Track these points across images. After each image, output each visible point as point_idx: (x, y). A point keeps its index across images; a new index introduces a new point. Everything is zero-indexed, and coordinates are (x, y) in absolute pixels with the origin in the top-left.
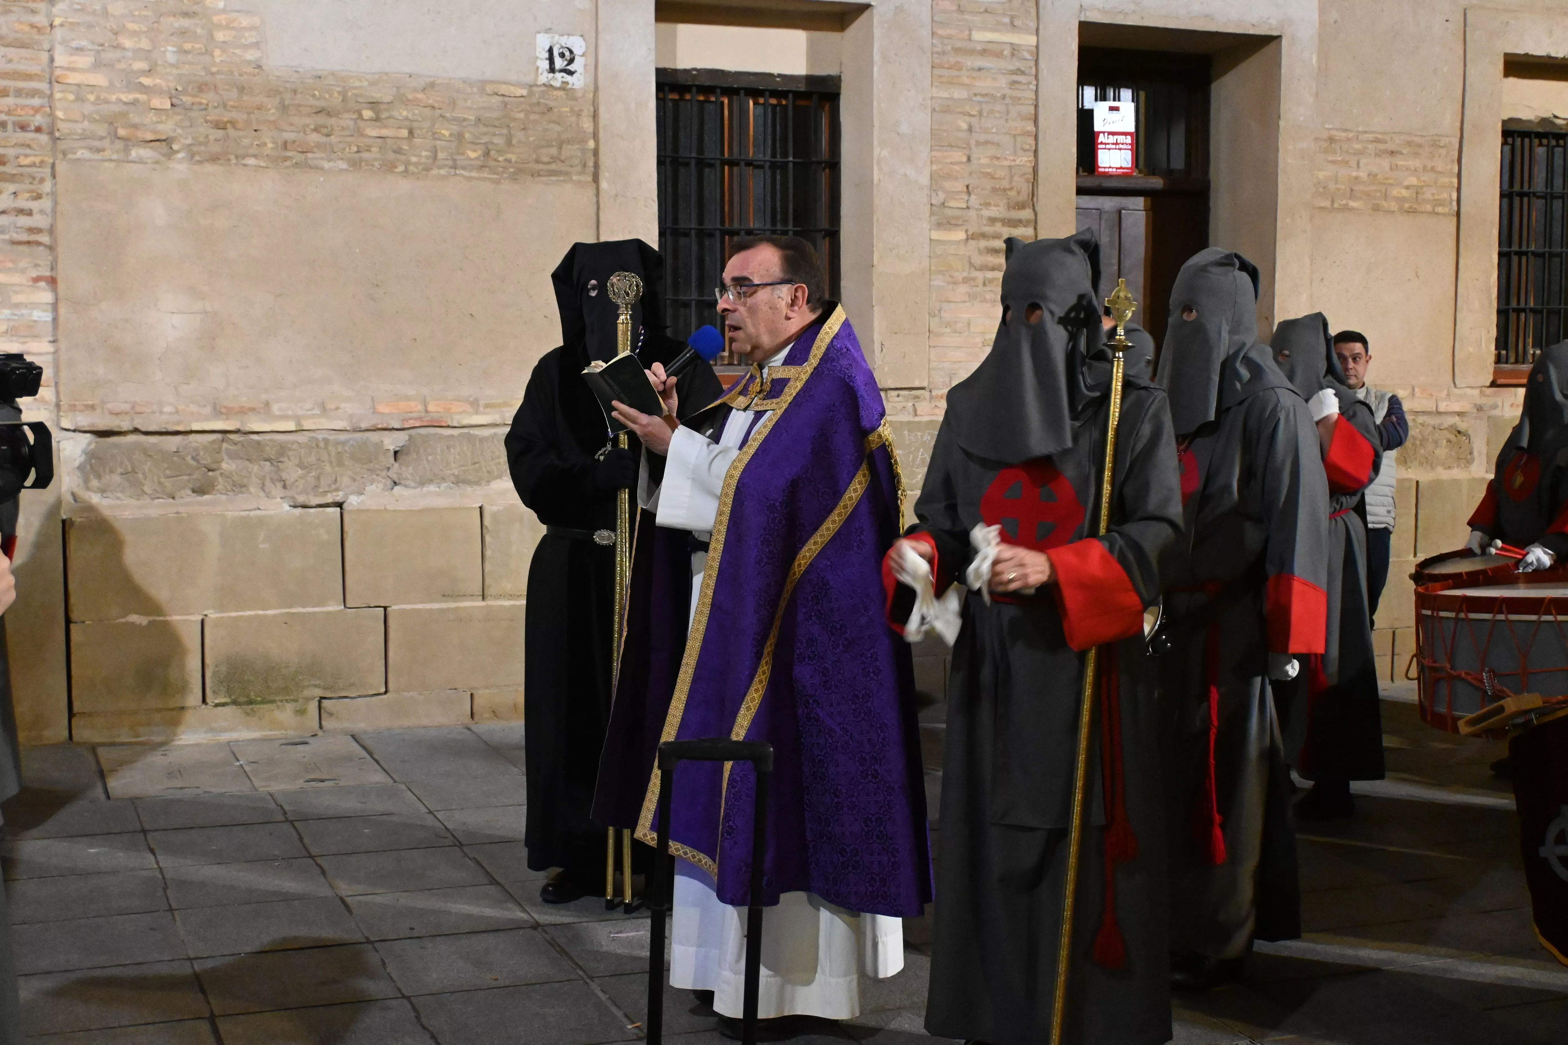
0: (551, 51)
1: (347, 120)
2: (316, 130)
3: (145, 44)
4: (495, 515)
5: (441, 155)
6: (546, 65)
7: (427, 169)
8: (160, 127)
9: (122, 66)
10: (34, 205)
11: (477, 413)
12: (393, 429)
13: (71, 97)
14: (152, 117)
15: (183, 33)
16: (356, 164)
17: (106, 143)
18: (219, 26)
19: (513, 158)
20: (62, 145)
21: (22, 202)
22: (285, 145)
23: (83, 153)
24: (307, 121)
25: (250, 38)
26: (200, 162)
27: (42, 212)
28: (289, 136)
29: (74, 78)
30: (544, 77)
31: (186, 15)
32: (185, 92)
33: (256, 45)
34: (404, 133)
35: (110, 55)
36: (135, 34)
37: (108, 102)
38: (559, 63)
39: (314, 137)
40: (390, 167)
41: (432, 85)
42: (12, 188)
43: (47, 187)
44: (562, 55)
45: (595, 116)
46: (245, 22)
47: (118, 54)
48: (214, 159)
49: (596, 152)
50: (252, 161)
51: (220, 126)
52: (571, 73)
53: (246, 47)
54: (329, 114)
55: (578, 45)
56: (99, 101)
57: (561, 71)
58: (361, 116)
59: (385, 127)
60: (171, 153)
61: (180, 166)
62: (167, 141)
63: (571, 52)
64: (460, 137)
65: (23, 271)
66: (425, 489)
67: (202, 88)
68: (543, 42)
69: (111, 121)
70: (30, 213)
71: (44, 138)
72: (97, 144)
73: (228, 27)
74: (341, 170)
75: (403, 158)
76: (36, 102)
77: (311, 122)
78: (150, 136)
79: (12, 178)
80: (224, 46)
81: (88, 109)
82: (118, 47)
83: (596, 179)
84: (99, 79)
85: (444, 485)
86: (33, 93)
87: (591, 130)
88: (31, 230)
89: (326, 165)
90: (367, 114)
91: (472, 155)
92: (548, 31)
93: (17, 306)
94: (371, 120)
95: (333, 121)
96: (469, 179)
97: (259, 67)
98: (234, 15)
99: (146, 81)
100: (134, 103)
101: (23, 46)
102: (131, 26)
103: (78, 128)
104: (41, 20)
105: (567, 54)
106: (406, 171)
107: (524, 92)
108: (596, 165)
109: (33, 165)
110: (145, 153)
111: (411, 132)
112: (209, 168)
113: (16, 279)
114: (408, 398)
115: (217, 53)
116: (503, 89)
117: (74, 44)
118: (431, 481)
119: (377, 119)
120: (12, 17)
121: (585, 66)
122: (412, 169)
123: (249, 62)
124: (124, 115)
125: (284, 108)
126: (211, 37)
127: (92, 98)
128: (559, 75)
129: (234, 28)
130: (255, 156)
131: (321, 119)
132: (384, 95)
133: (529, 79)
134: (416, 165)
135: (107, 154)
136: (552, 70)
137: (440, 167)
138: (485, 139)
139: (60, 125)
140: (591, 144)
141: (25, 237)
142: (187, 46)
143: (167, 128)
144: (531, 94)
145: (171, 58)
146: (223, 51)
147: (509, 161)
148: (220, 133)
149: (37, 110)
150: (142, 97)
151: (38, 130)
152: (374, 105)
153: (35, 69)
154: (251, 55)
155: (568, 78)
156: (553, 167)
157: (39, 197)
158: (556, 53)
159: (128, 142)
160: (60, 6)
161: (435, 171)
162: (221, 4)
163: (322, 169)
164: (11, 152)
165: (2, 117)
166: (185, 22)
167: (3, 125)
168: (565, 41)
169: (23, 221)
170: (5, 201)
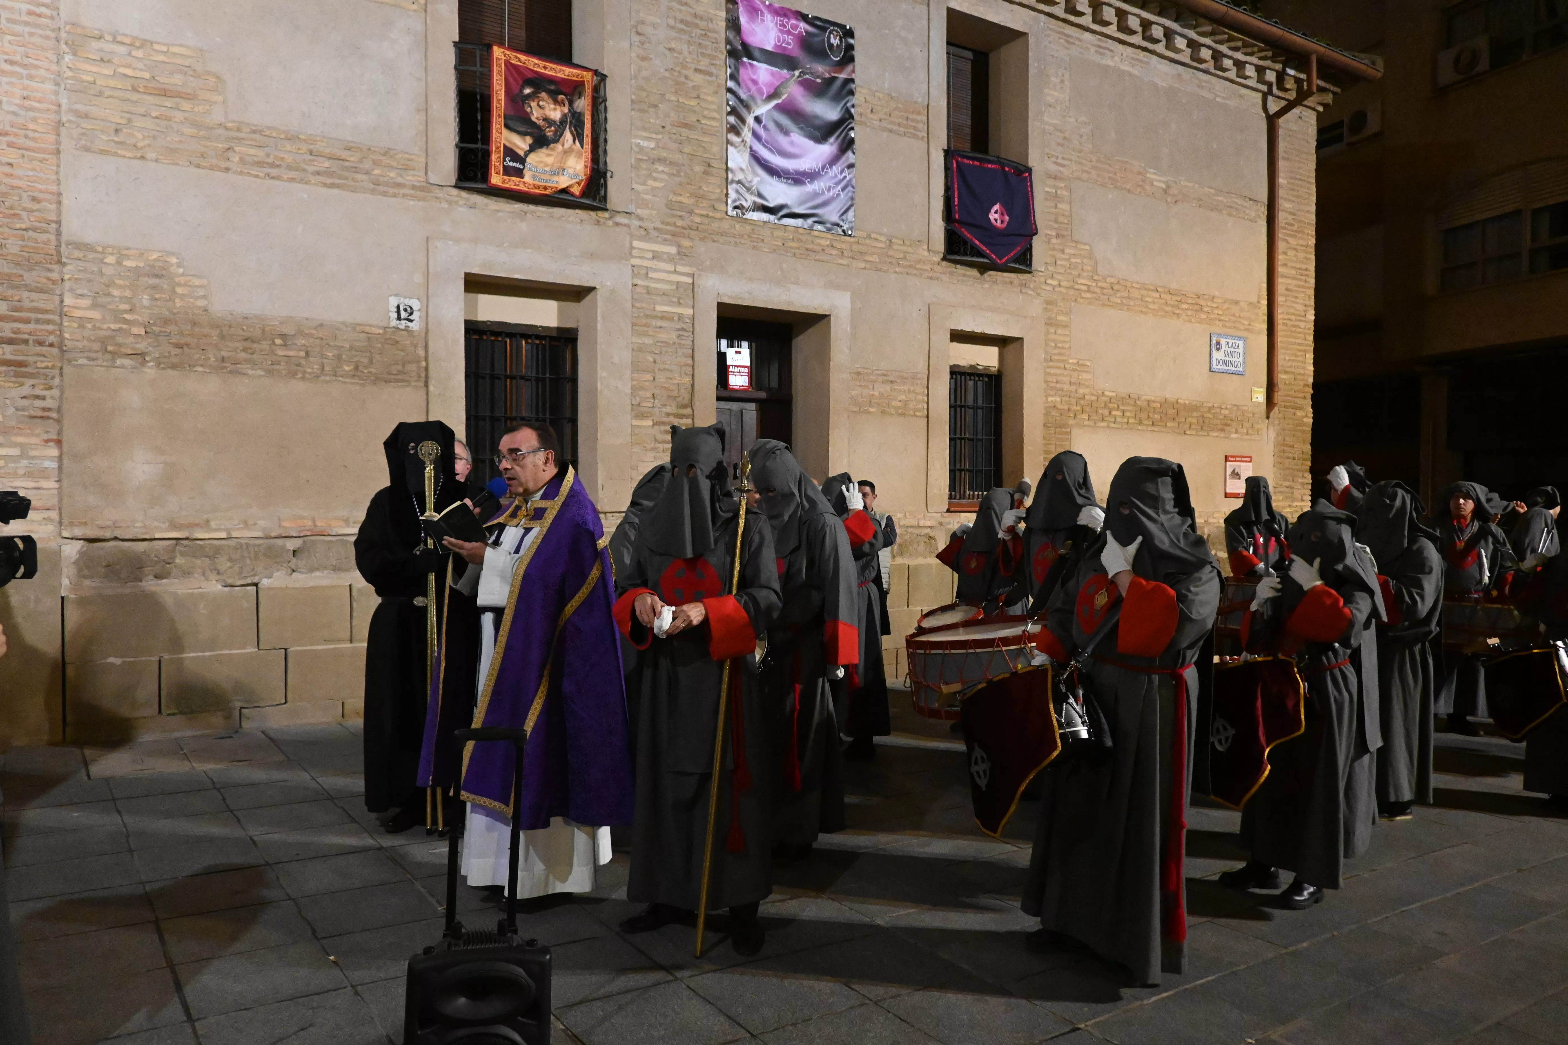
0: (398, 307)
1: (265, 345)
2: (245, 350)
3: (128, 293)
4: (359, 590)
5: (326, 368)
6: (395, 315)
7: (318, 377)
8: (137, 346)
9: (111, 307)
10: (47, 393)
11: (348, 526)
12: (293, 537)
13: (75, 325)
14: (131, 339)
15: (154, 287)
16: (270, 373)
17: (99, 355)
18: (179, 285)
19: (374, 371)
20: (67, 355)
21: (38, 391)
22: (223, 359)
23: (81, 361)
24: (238, 345)
25: (201, 292)
26: (163, 369)
27: (52, 397)
28: (224, 354)
29: (77, 313)
30: (394, 323)
31: (157, 276)
32: (155, 324)
33: (204, 297)
34: (303, 354)
35: (102, 300)
36: (121, 286)
37: (101, 329)
38: (403, 314)
39: (243, 355)
40: (292, 375)
41: (321, 325)
42: (32, 382)
43: (57, 381)
44: (405, 310)
45: (426, 347)
46: (197, 282)
47: (109, 299)
48: (174, 367)
49: (427, 369)
50: (200, 369)
51: (178, 346)
52: (411, 321)
53: (197, 298)
54: (253, 342)
55: (415, 304)
56: (95, 328)
57: (405, 319)
58: (274, 343)
59: (290, 350)
60: (144, 363)
61: (150, 371)
62: (143, 354)
63: (411, 308)
64: (339, 357)
65: (38, 435)
66: (313, 574)
67: (166, 322)
68: (393, 302)
69: (103, 341)
70: (44, 398)
71: (55, 351)
72: (94, 355)
73: (185, 285)
74: (260, 376)
75: (301, 369)
76: (50, 327)
77: (240, 345)
78: (130, 352)
79: (31, 376)
80: (182, 297)
81: (86, 333)
82: (109, 294)
83: (426, 385)
84: (95, 314)
85: (326, 572)
86: (48, 322)
87: (424, 355)
88: (44, 409)
89: (250, 372)
90: (278, 341)
91: (347, 368)
92: (396, 295)
93: (33, 458)
94: (281, 345)
95: (255, 346)
96: (345, 383)
97: (206, 310)
98: (190, 278)
99: (128, 316)
100: (120, 329)
101: (41, 291)
102: (119, 282)
103: (80, 345)
104: (55, 276)
105: (409, 309)
106: (304, 377)
107: (381, 331)
108: (427, 377)
109: (47, 367)
110: (127, 362)
111: (307, 353)
112: (170, 372)
113: (34, 440)
114: (303, 518)
115: (177, 301)
116: (367, 329)
117: (78, 292)
118: (317, 569)
119: (285, 345)
120: (34, 273)
121: (420, 317)
122: (307, 376)
123: (200, 307)
124: (113, 337)
125: (222, 337)
126: (174, 291)
127: (89, 326)
128: (403, 322)
129: (190, 286)
130: (202, 366)
131: (247, 344)
132: (289, 330)
133: (385, 324)
134: (310, 373)
135: (99, 362)
136: (399, 318)
137: (326, 375)
138: (356, 359)
139: (66, 342)
140: (424, 364)
141: (39, 414)
142: (157, 296)
143: (142, 346)
144: (385, 332)
145: (146, 303)
146: (182, 299)
147: (370, 372)
148: (179, 351)
149: (51, 333)
150: (125, 326)
151: (51, 345)
152: (283, 336)
153: (50, 307)
154: (201, 303)
155: (409, 324)
156: (400, 377)
157: (50, 388)
158: (401, 308)
159: (114, 355)
160: (69, 267)
161: (322, 378)
162: (181, 270)
163: (247, 375)
164: (31, 359)
165: (26, 336)
166: (156, 281)
167: (26, 342)
168: (407, 301)
169: (38, 403)
170: (26, 390)
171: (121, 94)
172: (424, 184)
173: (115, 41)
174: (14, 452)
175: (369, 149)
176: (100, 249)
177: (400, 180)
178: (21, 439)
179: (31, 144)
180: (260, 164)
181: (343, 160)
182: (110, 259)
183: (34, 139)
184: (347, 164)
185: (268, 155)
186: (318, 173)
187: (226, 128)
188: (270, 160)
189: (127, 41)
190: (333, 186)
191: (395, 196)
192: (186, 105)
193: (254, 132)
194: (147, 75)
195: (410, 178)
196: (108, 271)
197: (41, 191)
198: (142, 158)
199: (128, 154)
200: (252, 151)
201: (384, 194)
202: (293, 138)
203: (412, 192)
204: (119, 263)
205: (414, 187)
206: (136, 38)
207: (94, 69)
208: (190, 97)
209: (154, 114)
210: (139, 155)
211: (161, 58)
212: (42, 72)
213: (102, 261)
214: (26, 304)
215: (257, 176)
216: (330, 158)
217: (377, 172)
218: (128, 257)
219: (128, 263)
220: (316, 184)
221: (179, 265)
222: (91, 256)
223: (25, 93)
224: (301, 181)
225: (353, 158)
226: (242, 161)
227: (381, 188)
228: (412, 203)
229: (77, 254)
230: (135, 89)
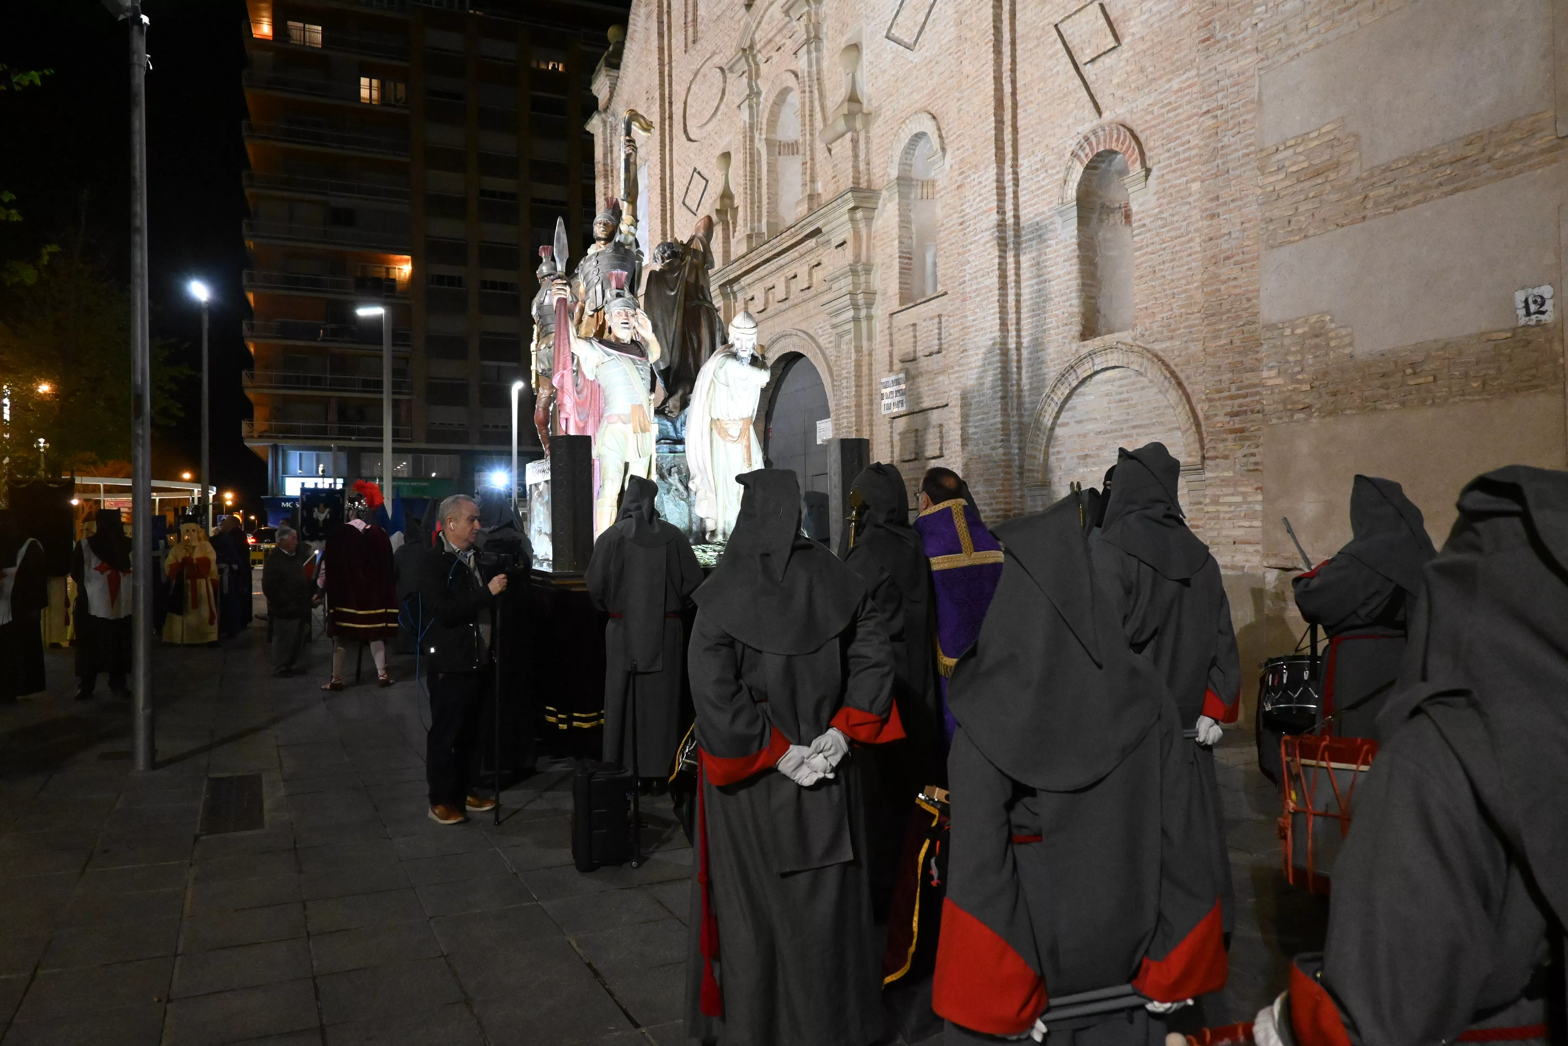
0: (1526, 301)
1: (1398, 378)
2: (1382, 387)
3: (1299, 358)
5: (1454, 389)
6: (1523, 312)
7: (1446, 400)
8: (1307, 400)
9: (1290, 371)
10: (1255, 451)
13: (1269, 393)
14: (1302, 396)
15: (1316, 346)
16: (1404, 404)
17: (1283, 414)
18: (1331, 339)
19: (1503, 382)
20: (1266, 418)
21: (1252, 450)
22: (1366, 399)
23: (1274, 421)
24: (1376, 382)
25: (1347, 340)
26: (1324, 417)
27: (1259, 454)
28: (1367, 393)
29: (1270, 383)
30: (1523, 321)
31: (1316, 336)
32: (1316, 379)
33: (1351, 344)
34: (1431, 379)
35: (1284, 367)
36: (1295, 353)
37: (1283, 392)
38: (1533, 308)
39: (1382, 391)
40: (1423, 402)
41: (1447, 344)
42: (1247, 443)
43: (1261, 441)
44: (1535, 302)
45: (1563, 340)
46: (1343, 333)
47: (1287, 366)
48: (1331, 414)
49: (1564, 367)
50: (1349, 412)
51: (1334, 394)
52: (1543, 313)
53: (1345, 347)
54: (1388, 376)
55: (1546, 291)
56: (1281, 392)
57: (1535, 313)
58: (1405, 373)
59: (1420, 377)
60: (1311, 414)
61: (1315, 421)
62: (1309, 407)
63: (1542, 297)
64: (1466, 374)
65: (1251, 485)
67: (1326, 374)
68: (1520, 297)
69: (1284, 402)
70: (1253, 455)
71: (1260, 415)
72: (1280, 415)
73: (1336, 338)
74: (1396, 409)
75: (1431, 395)
76: (1257, 398)
77: (1377, 382)
78: (1301, 407)
79: (1247, 438)
80: (1334, 349)
81: (1275, 397)
82: (1287, 362)
84: (1279, 381)
86: (1256, 394)
87: (1561, 350)
88: (1256, 464)
89: (1388, 407)
90: (1409, 371)
91: (1475, 385)
92: (1523, 288)
93: (1250, 503)
94: (1411, 374)
95: (1390, 380)
96: (1472, 401)
97: (1352, 356)
98: (1339, 330)
99: (1299, 377)
100: (1294, 390)
101: (1253, 370)
102: (1293, 349)
103: (1272, 408)
104: (1258, 356)
105: (1539, 300)
106: (1434, 402)
107: (1509, 335)
109: (1255, 430)
110: (1300, 416)
111: (1435, 378)
112: (1328, 419)
113: (1249, 489)
115: (1331, 353)
116: (1495, 336)
117: (1270, 365)
119: (1415, 373)
120: (1249, 357)
121: (1554, 305)
122: (1437, 401)
123: (1347, 355)
124: (1290, 397)
125: (1364, 377)
126: (1328, 345)
127: (1277, 391)
128: (1533, 317)
129: (1339, 338)
130: (1350, 408)
131: (1384, 380)
132: (1418, 357)
133: (1513, 325)
134: (1439, 398)
135: (1284, 420)
136: (1528, 314)
137: (1454, 397)
138: (1484, 372)
139: (1266, 408)
140: (1561, 361)
141: (1252, 467)
142: (1318, 353)
143: (1309, 400)
144: (1514, 335)
145: (1310, 362)
146: (1334, 351)
147: (1500, 384)
148: (1333, 398)
149: (1257, 402)
150: (1298, 386)
151: (1258, 412)
152: (1412, 365)
153: (1257, 381)
154: (1347, 351)
155: (1541, 317)
156: (1534, 383)
157: (1257, 446)
158: (1530, 301)
159: (1293, 411)
160: (1265, 347)
161: (1451, 400)
162: (1333, 326)
163: (1386, 410)
164: (1248, 425)
165: (1245, 408)
166: (1317, 340)
167: (1245, 412)
168: (1536, 291)
169: (1252, 459)
170: (1246, 451)
171: (1290, 190)
172: (1556, 141)
173: (1286, 148)
174: (1239, 499)
175: (1491, 133)
176: (1281, 326)
177: (1526, 150)
178: (1243, 489)
179: (1246, 257)
180: (1389, 200)
181: (1465, 158)
182: (1288, 332)
183: (1248, 253)
184: (1469, 160)
185: (1396, 188)
186: (1441, 184)
187: (1363, 180)
188: (1398, 192)
189: (1292, 142)
190: (1456, 190)
191: (1520, 172)
192: (1332, 176)
193: (1384, 171)
194: (1306, 165)
195: (1538, 143)
196: (1287, 342)
197: (1252, 292)
198: (1306, 237)
199: (1297, 238)
200: (1383, 191)
201: (1508, 175)
202: (1416, 160)
203: (1541, 158)
204: (1293, 332)
205: (1543, 152)
206: (1298, 137)
207: (1273, 179)
208: (1337, 166)
209: (1311, 195)
210: (1302, 235)
211: (1316, 142)
212: (1250, 198)
213: (1282, 335)
214: (1246, 383)
215: (1388, 213)
216: (1451, 163)
217: (1500, 154)
218: (1298, 326)
219: (1299, 331)
220: (1439, 197)
221: (1332, 321)
222: (1276, 333)
223: (1243, 220)
224: (1425, 200)
225: (1472, 151)
226: (1376, 204)
227: (1504, 171)
228: (1539, 171)
229: (1269, 334)
230: (1299, 181)
